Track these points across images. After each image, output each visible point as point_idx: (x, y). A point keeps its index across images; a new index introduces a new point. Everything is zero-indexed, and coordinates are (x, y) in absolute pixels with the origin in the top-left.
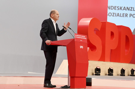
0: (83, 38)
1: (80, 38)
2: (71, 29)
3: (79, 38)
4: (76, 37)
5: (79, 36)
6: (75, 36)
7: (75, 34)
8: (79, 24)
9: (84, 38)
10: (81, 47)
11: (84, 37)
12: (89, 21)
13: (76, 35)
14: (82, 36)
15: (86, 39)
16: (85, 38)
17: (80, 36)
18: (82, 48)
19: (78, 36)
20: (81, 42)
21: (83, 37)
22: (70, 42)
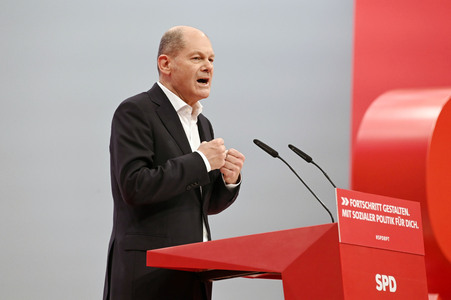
0: (391, 221)
1: (372, 218)
2: (309, 159)
3: (365, 217)
4: (346, 213)
5: (364, 204)
6: (341, 207)
7: (342, 193)
8: (365, 133)
9: (402, 223)
10: (385, 282)
11: (399, 215)
12: (432, 113)
13: (345, 201)
14: (388, 208)
15: (412, 224)
16: (410, 224)
17: (373, 206)
18: (393, 290)
19: (357, 203)
20: (380, 248)
21: (394, 215)
22: (302, 246)
